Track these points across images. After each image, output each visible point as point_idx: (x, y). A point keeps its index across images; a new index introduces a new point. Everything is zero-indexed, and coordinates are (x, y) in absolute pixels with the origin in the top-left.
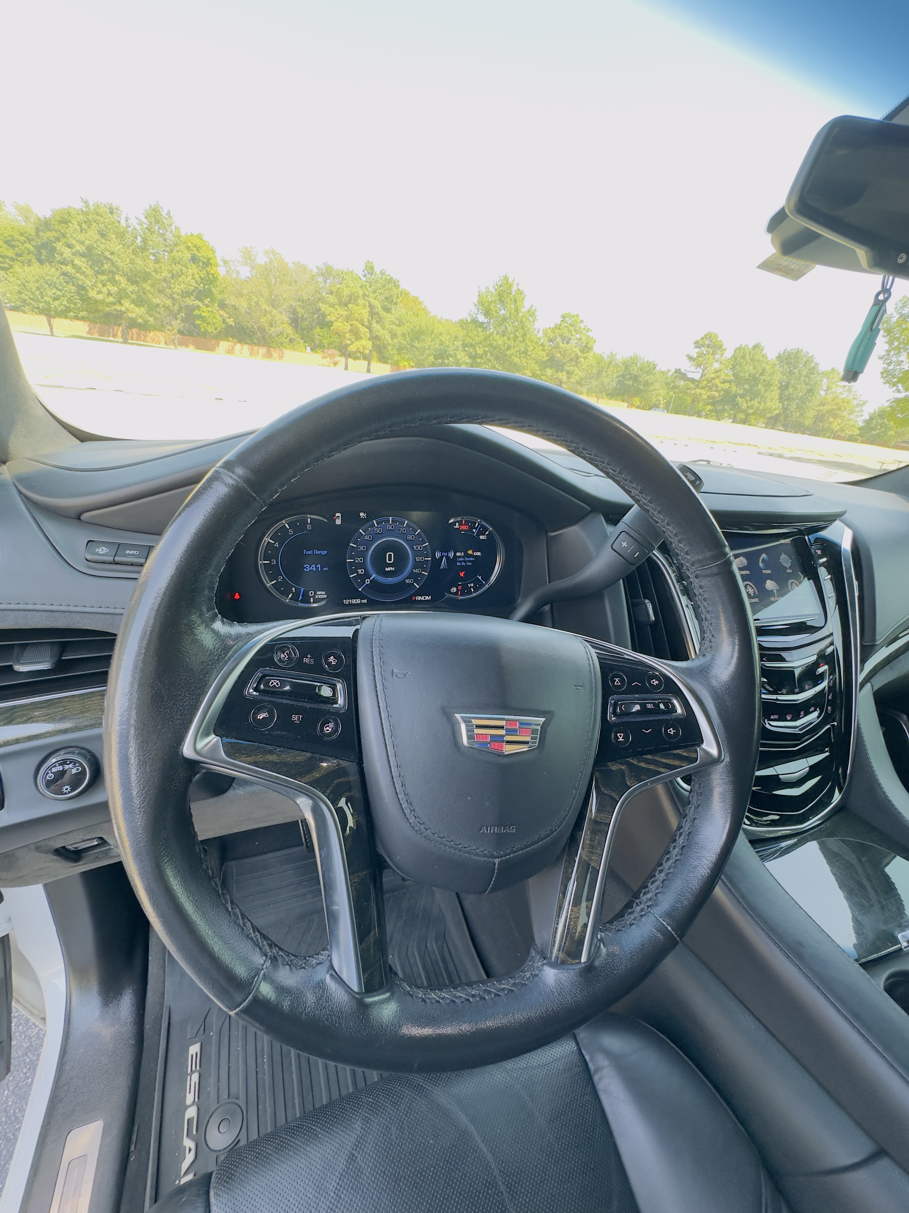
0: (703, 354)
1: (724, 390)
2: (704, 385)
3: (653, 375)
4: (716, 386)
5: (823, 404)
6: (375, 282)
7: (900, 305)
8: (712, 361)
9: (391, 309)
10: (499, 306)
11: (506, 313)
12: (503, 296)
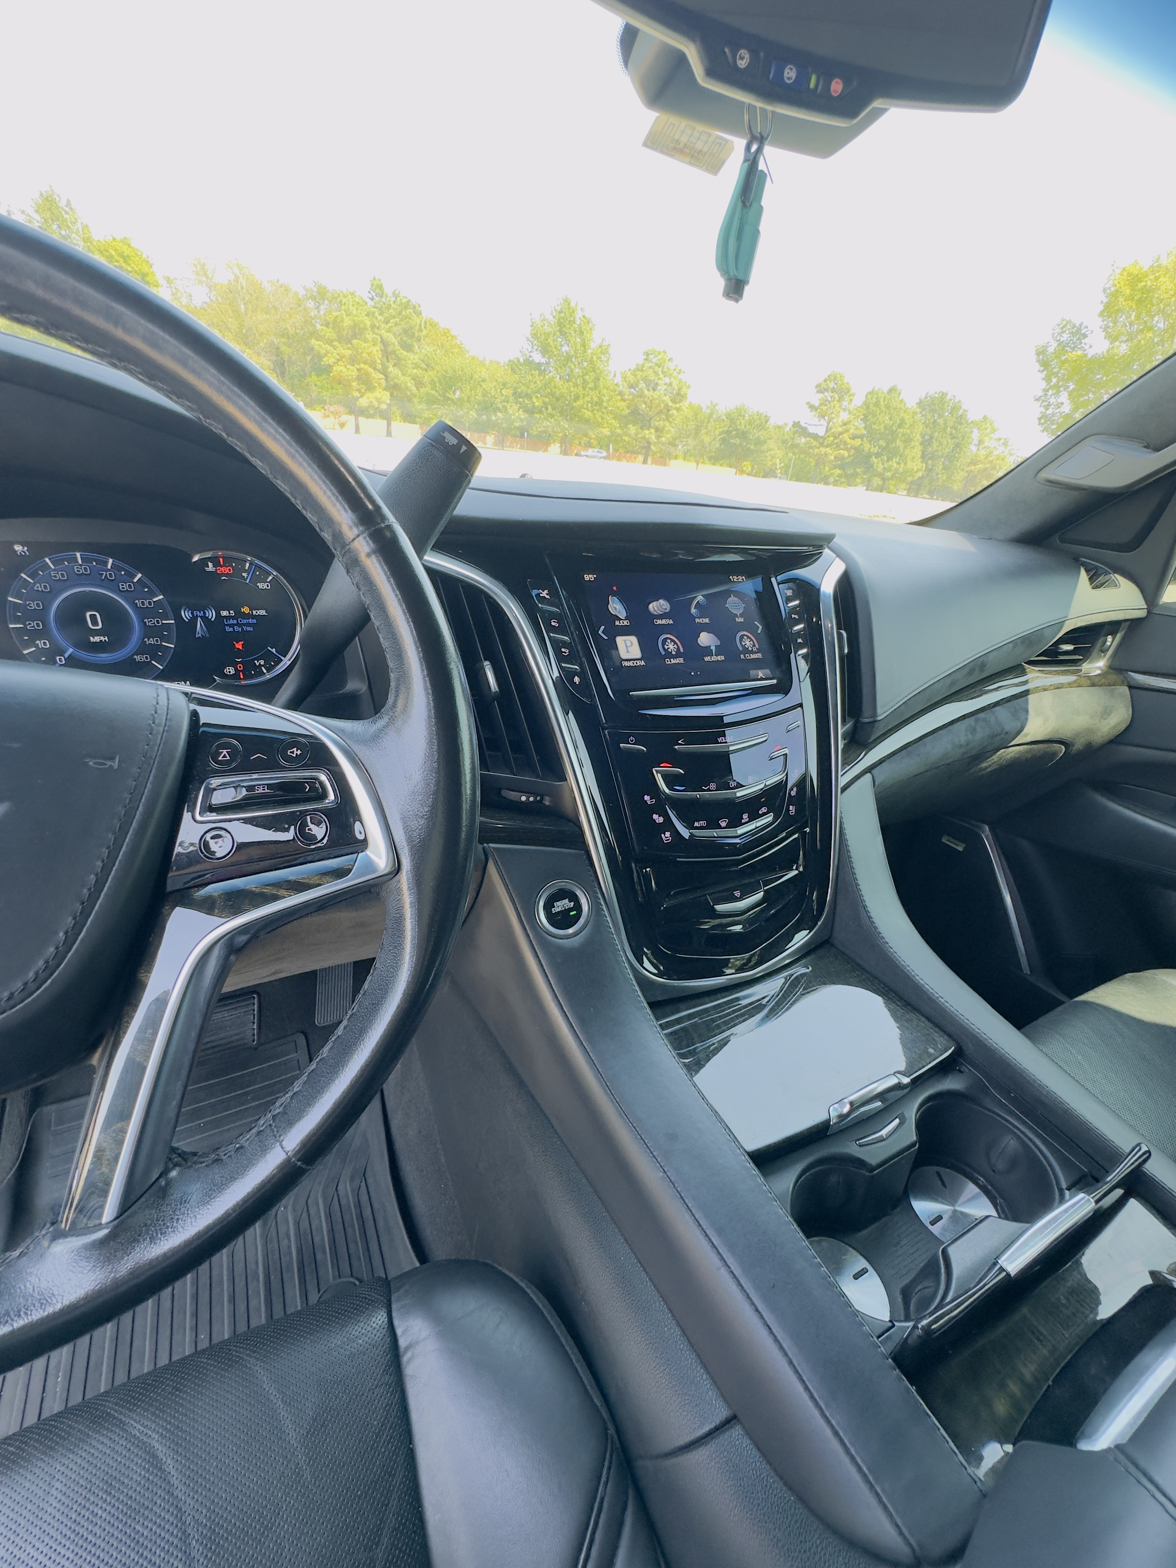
0: (827, 400)
1: (855, 449)
2: (830, 442)
3: (766, 430)
4: (845, 443)
5: (973, 463)
6: (387, 308)
7: (1058, 330)
8: (839, 409)
9: (413, 346)
10: (560, 340)
11: (570, 350)
12: (564, 326)
